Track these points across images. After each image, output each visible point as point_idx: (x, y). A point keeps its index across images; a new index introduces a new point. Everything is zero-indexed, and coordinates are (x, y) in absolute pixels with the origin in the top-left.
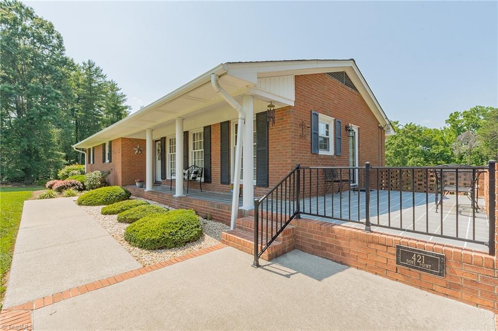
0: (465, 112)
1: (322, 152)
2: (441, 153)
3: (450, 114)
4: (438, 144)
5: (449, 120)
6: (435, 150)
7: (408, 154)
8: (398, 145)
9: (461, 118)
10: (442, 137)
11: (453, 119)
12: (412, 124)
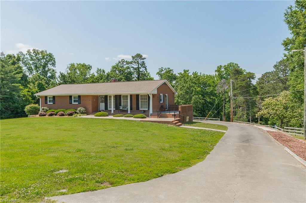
0: (225, 66)
1: (161, 102)
2: (212, 92)
3: (217, 66)
4: (210, 86)
5: (217, 70)
6: (209, 90)
7: (192, 93)
8: (187, 87)
9: (223, 70)
10: (213, 81)
11: (219, 70)
12: (197, 72)
